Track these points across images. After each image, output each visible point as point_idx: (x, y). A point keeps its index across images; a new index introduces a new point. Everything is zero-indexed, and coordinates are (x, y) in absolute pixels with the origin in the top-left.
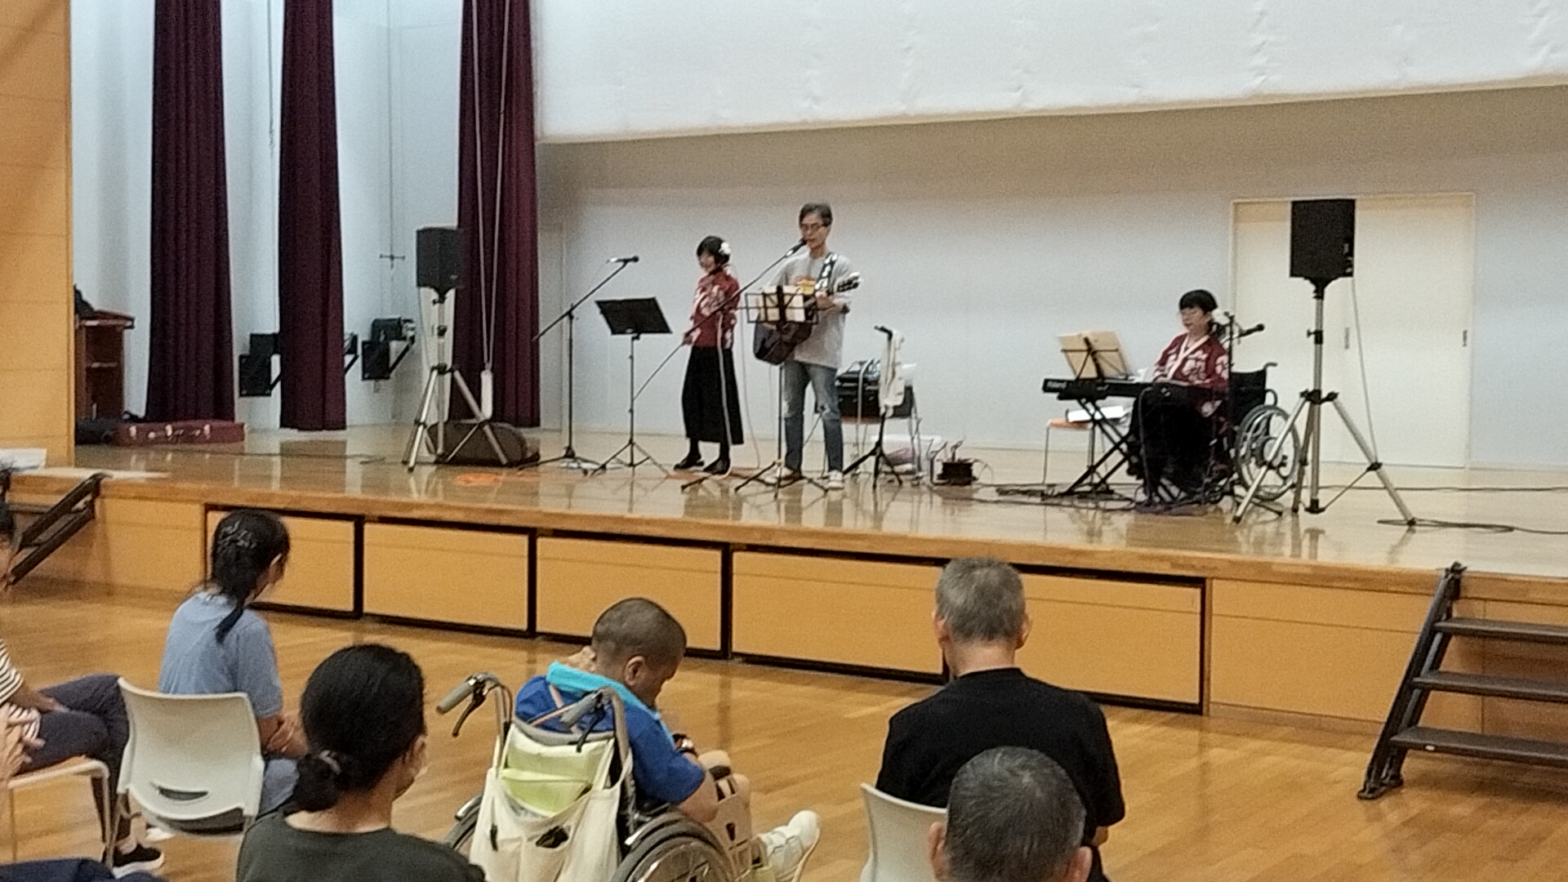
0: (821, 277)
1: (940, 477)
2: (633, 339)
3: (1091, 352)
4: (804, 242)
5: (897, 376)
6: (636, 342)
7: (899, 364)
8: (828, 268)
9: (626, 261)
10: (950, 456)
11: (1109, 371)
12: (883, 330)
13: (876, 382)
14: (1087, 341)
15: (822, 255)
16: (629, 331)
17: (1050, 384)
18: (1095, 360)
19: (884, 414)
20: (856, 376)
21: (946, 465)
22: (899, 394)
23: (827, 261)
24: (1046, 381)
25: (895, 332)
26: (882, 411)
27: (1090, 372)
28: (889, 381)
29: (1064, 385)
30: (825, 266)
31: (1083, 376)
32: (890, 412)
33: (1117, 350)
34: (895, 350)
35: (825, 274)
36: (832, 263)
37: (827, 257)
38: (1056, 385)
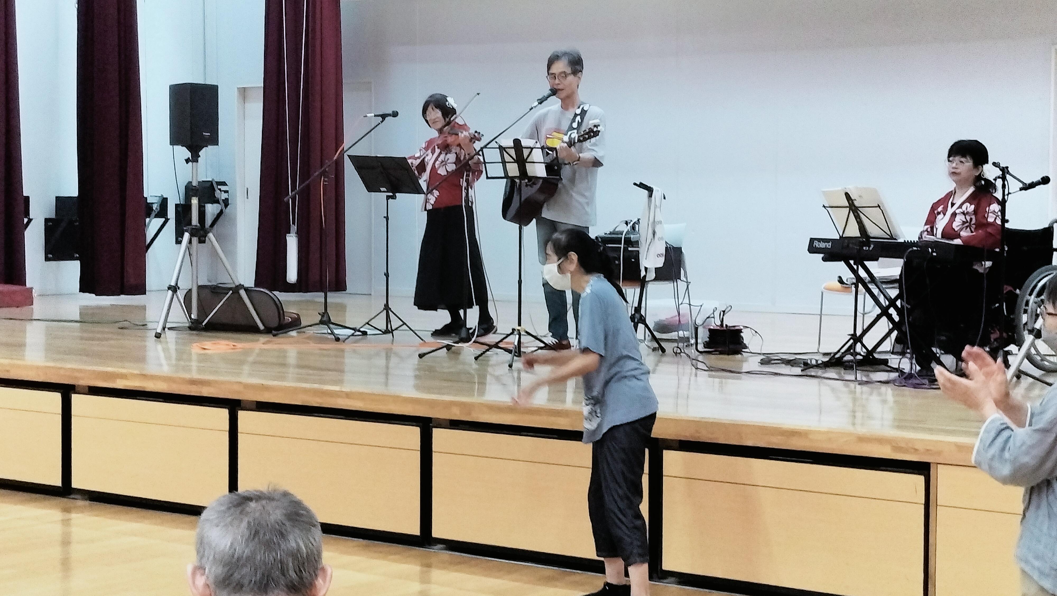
0: (571, 128)
1: (706, 345)
2: (388, 198)
3: (853, 208)
4: (554, 92)
7: (660, 222)
8: (578, 118)
9: (384, 117)
11: (873, 231)
12: (642, 186)
13: (636, 244)
14: (847, 195)
15: (573, 106)
16: (382, 189)
17: (816, 244)
18: (858, 218)
19: (645, 276)
20: (620, 236)
21: (712, 332)
22: (659, 255)
23: (578, 111)
24: (812, 240)
25: (655, 188)
27: (853, 231)
28: (648, 243)
29: (829, 245)
30: (576, 115)
31: (847, 234)
32: (651, 275)
33: (879, 206)
35: (575, 125)
36: (584, 113)
37: (579, 108)
38: (822, 245)
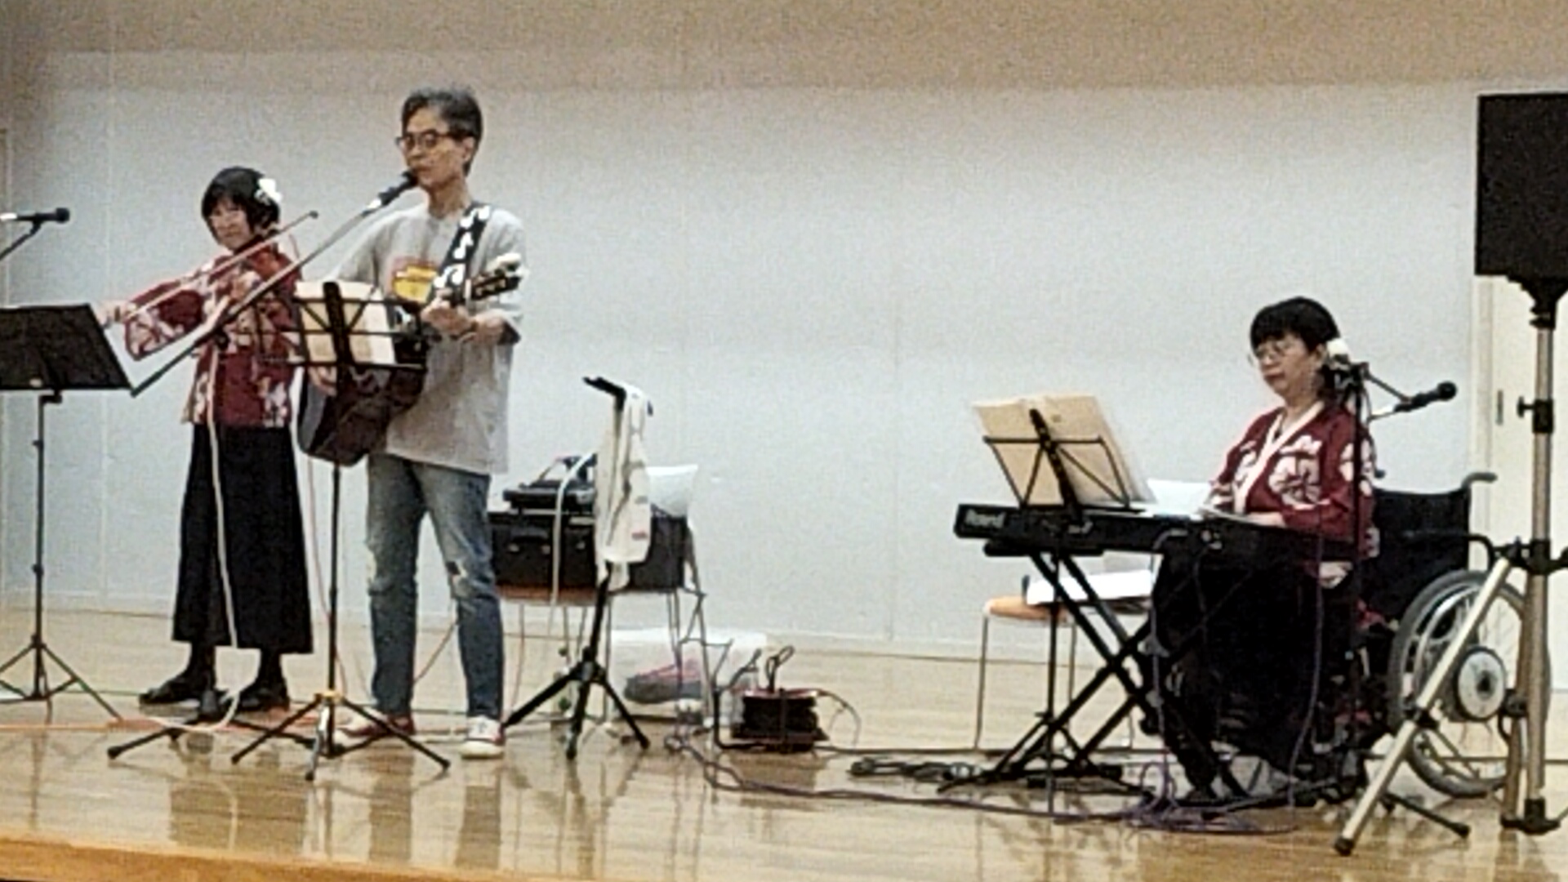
0: (450, 260)
1: (737, 731)
2: (44, 400)
3: (1048, 444)
4: (412, 180)
5: (636, 492)
6: (49, 407)
7: (640, 465)
8: (467, 240)
9: (38, 220)
10: (764, 683)
11: (1090, 492)
12: (601, 384)
13: (588, 508)
14: (1036, 418)
15: (454, 208)
16: (36, 382)
17: (972, 518)
18: (1056, 464)
19: (606, 582)
20: (551, 491)
21: (752, 706)
22: (639, 536)
23: (467, 222)
24: (963, 510)
25: (630, 390)
26: (602, 574)
27: (1048, 493)
28: (614, 508)
29: (998, 521)
30: (461, 232)
31: (1036, 499)
32: (621, 579)
33: (1100, 441)
34: (632, 431)
35: (460, 253)
36: (478, 227)
37: (467, 213)
38: (984, 520)
